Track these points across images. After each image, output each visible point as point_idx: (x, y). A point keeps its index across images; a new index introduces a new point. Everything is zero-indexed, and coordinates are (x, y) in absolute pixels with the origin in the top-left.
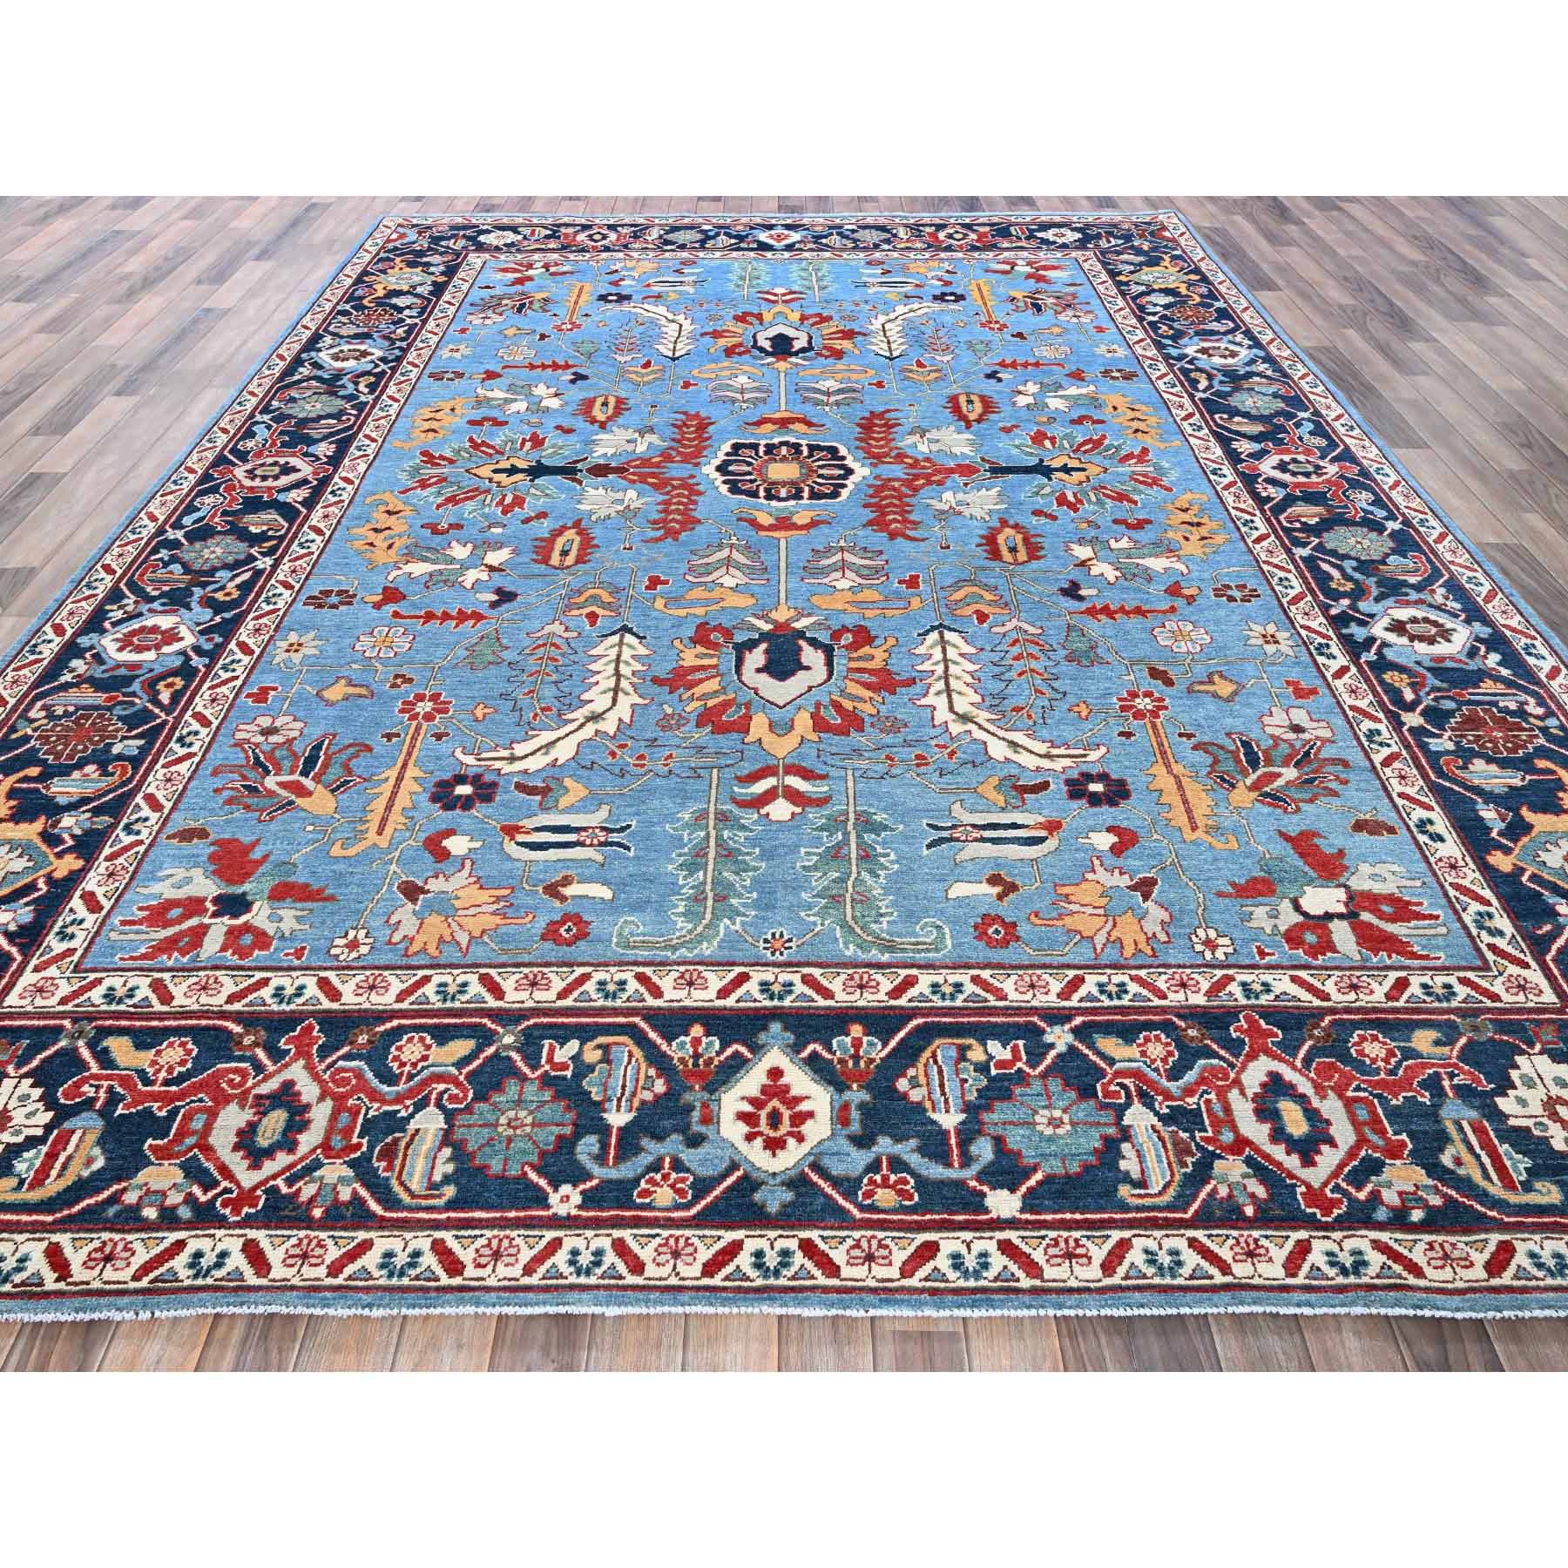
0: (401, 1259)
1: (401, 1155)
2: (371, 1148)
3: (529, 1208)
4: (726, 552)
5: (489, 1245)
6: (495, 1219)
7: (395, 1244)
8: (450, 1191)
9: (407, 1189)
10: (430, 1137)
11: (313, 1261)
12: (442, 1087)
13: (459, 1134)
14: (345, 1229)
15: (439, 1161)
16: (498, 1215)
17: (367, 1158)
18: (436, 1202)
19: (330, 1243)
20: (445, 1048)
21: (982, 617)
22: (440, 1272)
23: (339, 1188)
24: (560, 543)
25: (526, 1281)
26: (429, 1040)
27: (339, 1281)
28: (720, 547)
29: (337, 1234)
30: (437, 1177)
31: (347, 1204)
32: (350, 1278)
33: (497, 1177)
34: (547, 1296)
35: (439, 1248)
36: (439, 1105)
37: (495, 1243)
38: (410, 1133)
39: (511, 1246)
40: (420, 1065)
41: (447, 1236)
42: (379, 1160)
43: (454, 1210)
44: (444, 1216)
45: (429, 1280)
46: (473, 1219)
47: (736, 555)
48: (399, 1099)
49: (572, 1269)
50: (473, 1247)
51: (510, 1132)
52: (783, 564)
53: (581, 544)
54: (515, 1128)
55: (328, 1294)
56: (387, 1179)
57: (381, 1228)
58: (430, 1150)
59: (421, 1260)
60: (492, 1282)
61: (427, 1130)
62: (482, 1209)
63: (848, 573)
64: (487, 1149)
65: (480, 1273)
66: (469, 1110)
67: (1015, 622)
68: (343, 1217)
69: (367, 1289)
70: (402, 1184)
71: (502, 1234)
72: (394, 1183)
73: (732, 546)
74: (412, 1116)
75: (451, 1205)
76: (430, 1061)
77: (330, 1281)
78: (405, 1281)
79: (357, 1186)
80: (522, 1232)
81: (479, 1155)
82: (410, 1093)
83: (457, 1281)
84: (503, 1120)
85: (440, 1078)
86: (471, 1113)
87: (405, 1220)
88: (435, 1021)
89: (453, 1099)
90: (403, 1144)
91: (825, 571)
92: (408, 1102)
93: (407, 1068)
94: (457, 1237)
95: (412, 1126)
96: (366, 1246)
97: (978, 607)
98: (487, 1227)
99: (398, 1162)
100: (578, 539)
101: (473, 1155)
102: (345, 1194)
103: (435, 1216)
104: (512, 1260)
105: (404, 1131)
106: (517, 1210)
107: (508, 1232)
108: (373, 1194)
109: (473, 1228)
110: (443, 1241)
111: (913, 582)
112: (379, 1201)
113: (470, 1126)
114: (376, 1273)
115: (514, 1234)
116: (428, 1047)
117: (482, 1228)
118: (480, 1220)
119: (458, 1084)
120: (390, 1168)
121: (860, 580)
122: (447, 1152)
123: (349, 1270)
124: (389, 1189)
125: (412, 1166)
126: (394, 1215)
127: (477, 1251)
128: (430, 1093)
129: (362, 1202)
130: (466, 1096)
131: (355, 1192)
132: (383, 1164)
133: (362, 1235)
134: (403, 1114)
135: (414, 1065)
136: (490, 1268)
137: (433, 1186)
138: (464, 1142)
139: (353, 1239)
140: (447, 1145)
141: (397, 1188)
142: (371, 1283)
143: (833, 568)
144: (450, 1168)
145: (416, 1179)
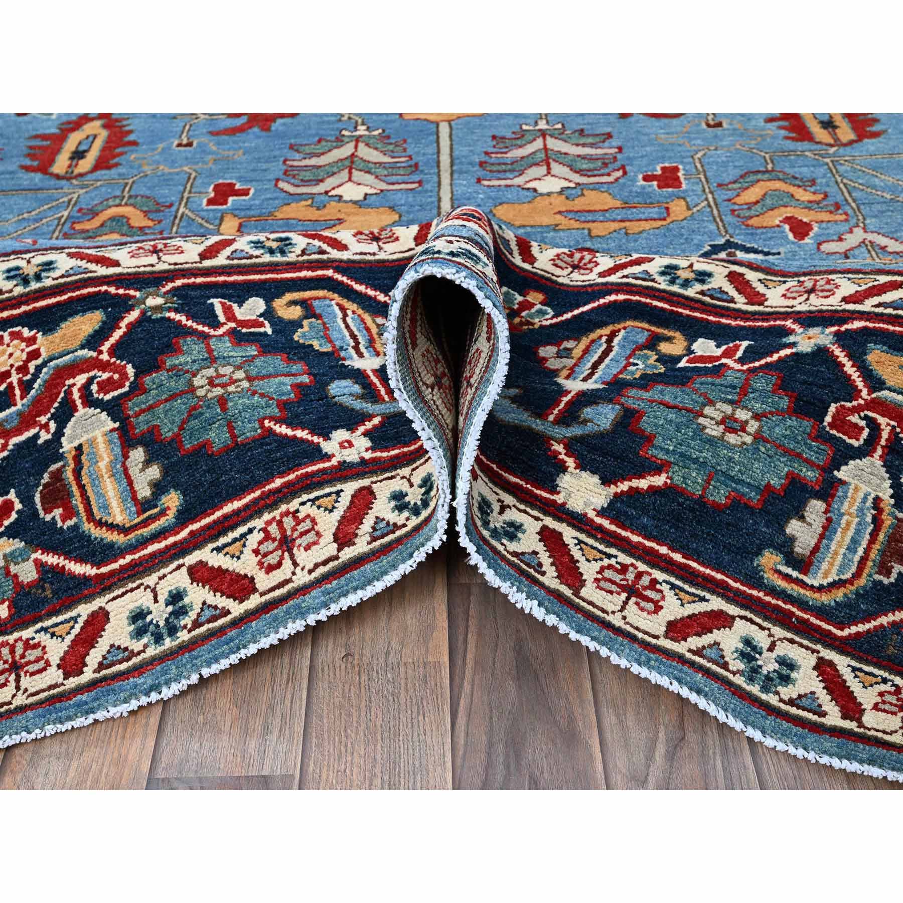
0: (159, 613)
1: (75, 489)
2: (27, 500)
3: (299, 466)
4: (347, 150)
5: (268, 537)
6: (255, 501)
7: (140, 599)
8: (173, 500)
9: (112, 527)
10: (102, 447)
11: (32, 668)
12: (81, 379)
13: (141, 424)
14: (55, 612)
15: (134, 472)
16: (258, 493)
17: (29, 514)
18: (162, 522)
19: (43, 638)
20: (59, 334)
21: (800, 229)
22: (223, 602)
23: (13, 569)
24: (73, 141)
25: (348, 553)
26: (26, 332)
27: (88, 675)
28: (340, 141)
29: (48, 623)
30: (144, 492)
31: (38, 584)
32: (101, 666)
33: (227, 449)
34: (393, 556)
35: (200, 573)
36: (89, 401)
37: (273, 529)
38: (70, 457)
39: (298, 522)
40: (32, 366)
41: (206, 555)
42: (48, 511)
43: (193, 520)
44: (184, 534)
45: (214, 619)
46: (225, 517)
47: (364, 152)
48: (27, 420)
49: (406, 514)
50: (247, 551)
51: (218, 391)
52: (445, 159)
53: (109, 141)
54: (223, 386)
55: (85, 697)
56: (76, 527)
57: (108, 589)
58: (112, 465)
59: (186, 600)
60: (302, 578)
61: (92, 442)
62: (230, 499)
63: (556, 168)
64: (194, 423)
65: (278, 576)
66: (137, 388)
67: (858, 235)
68: (45, 600)
69: (138, 670)
70: (100, 524)
71: (276, 514)
72: (88, 528)
73: (358, 140)
74: (59, 434)
75: (185, 516)
76: (44, 354)
77: (73, 682)
78: (184, 636)
79: (38, 555)
80: (305, 497)
81: (186, 435)
82: (39, 406)
83: (254, 601)
84: (198, 381)
85: (74, 369)
86: (145, 391)
87: (133, 565)
88: (24, 308)
89: (105, 386)
90: (69, 475)
91: (519, 167)
92: (43, 419)
93: (14, 378)
94: (218, 549)
95: (67, 445)
96: (99, 620)
97: (789, 212)
98: (251, 517)
99: (77, 501)
100: (104, 134)
101: (177, 440)
102: (27, 572)
103: (171, 540)
104: (311, 537)
105: (61, 457)
106: (282, 475)
107: (283, 508)
108: (68, 556)
109: (233, 528)
110: (202, 564)
111: (669, 178)
112: (81, 560)
113: (150, 408)
114: (137, 646)
115: (294, 505)
116: (32, 341)
117: (244, 522)
118: (236, 513)
119: (103, 366)
120: (70, 513)
121: (578, 178)
122: (138, 455)
123: (94, 657)
124: (86, 538)
125: (99, 495)
126: (115, 566)
127: (256, 552)
128: (69, 393)
129: (59, 571)
130: (124, 376)
131: (38, 564)
132: (58, 512)
133: (84, 610)
134: (44, 437)
135: (23, 369)
136: (287, 563)
137: (143, 506)
138: (154, 430)
139: (75, 619)
140: (134, 447)
141: (97, 533)
142: (135, 660)
143: (530, 162)
144: (154, 472)
145: (115, 505)
